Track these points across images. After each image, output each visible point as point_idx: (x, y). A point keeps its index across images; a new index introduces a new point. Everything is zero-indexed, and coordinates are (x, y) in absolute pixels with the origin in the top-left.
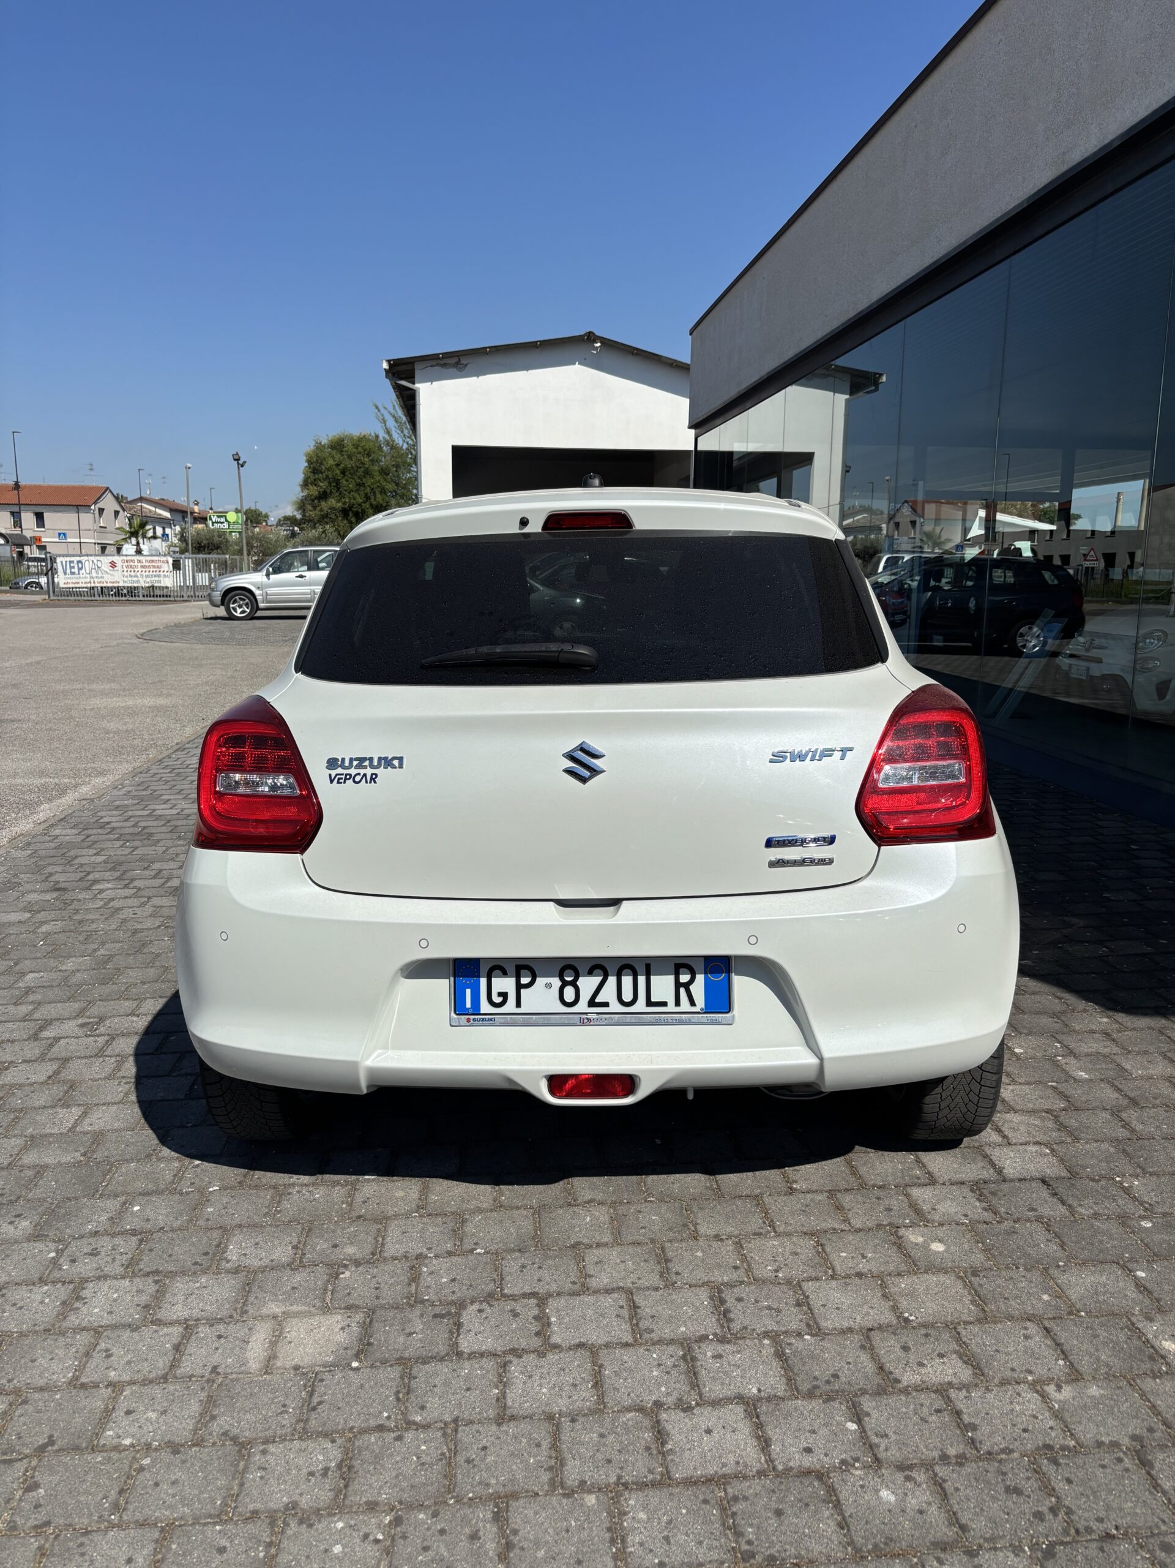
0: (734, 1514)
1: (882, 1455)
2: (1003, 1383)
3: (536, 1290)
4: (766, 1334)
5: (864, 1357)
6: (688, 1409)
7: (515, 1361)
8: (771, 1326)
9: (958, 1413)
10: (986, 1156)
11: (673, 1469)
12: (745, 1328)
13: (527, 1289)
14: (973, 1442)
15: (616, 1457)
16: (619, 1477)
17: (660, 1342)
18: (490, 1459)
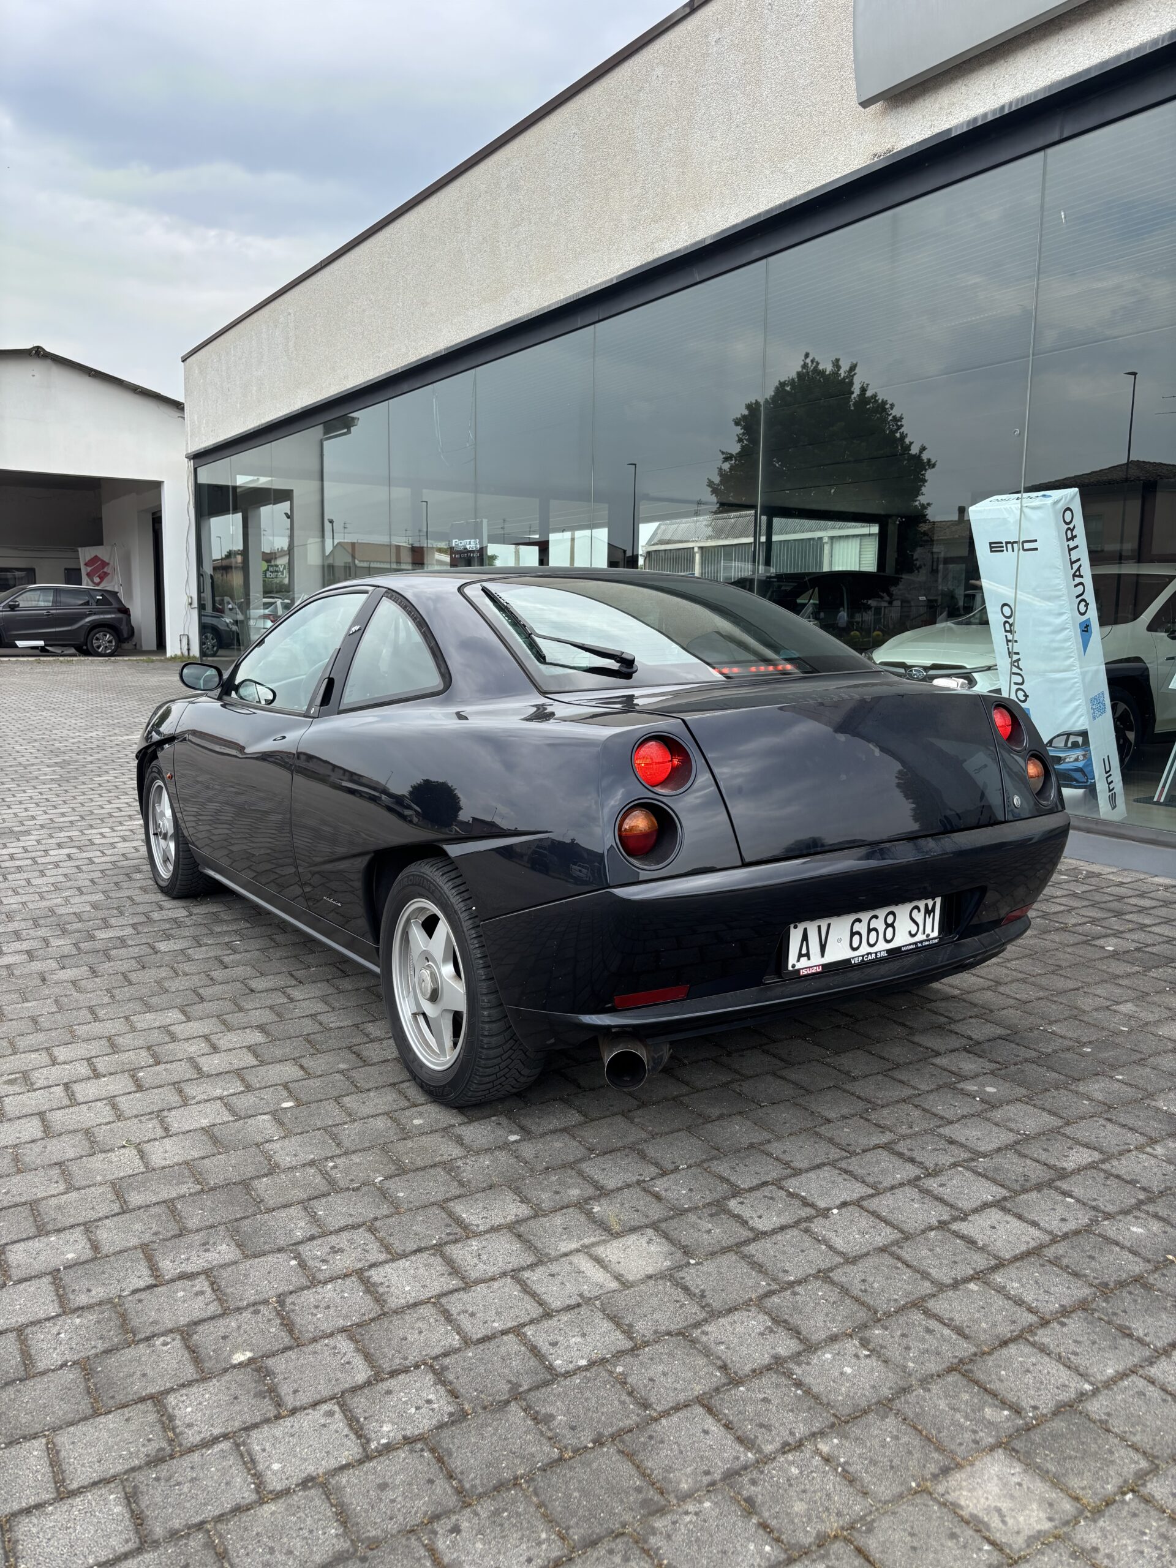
0: (1067, 1267)
1: (1106, 1210)
2: (1121, 1153)
3: (763, 1179)
4: (954, 1165)
5: (1029, 1162)
6: (963, 1220)
7: (812, 1225)
8: (952, 1160)
9: (1118, 1177)
10: (951, 1031)
11: (1001, 1254)
12: (937, 1165)
13: (755, 1182)
14: (1144, 1189)
15: (957, 1259)
16: (974, 1269)
17: (893, 1188)
18: (876, 1285)
